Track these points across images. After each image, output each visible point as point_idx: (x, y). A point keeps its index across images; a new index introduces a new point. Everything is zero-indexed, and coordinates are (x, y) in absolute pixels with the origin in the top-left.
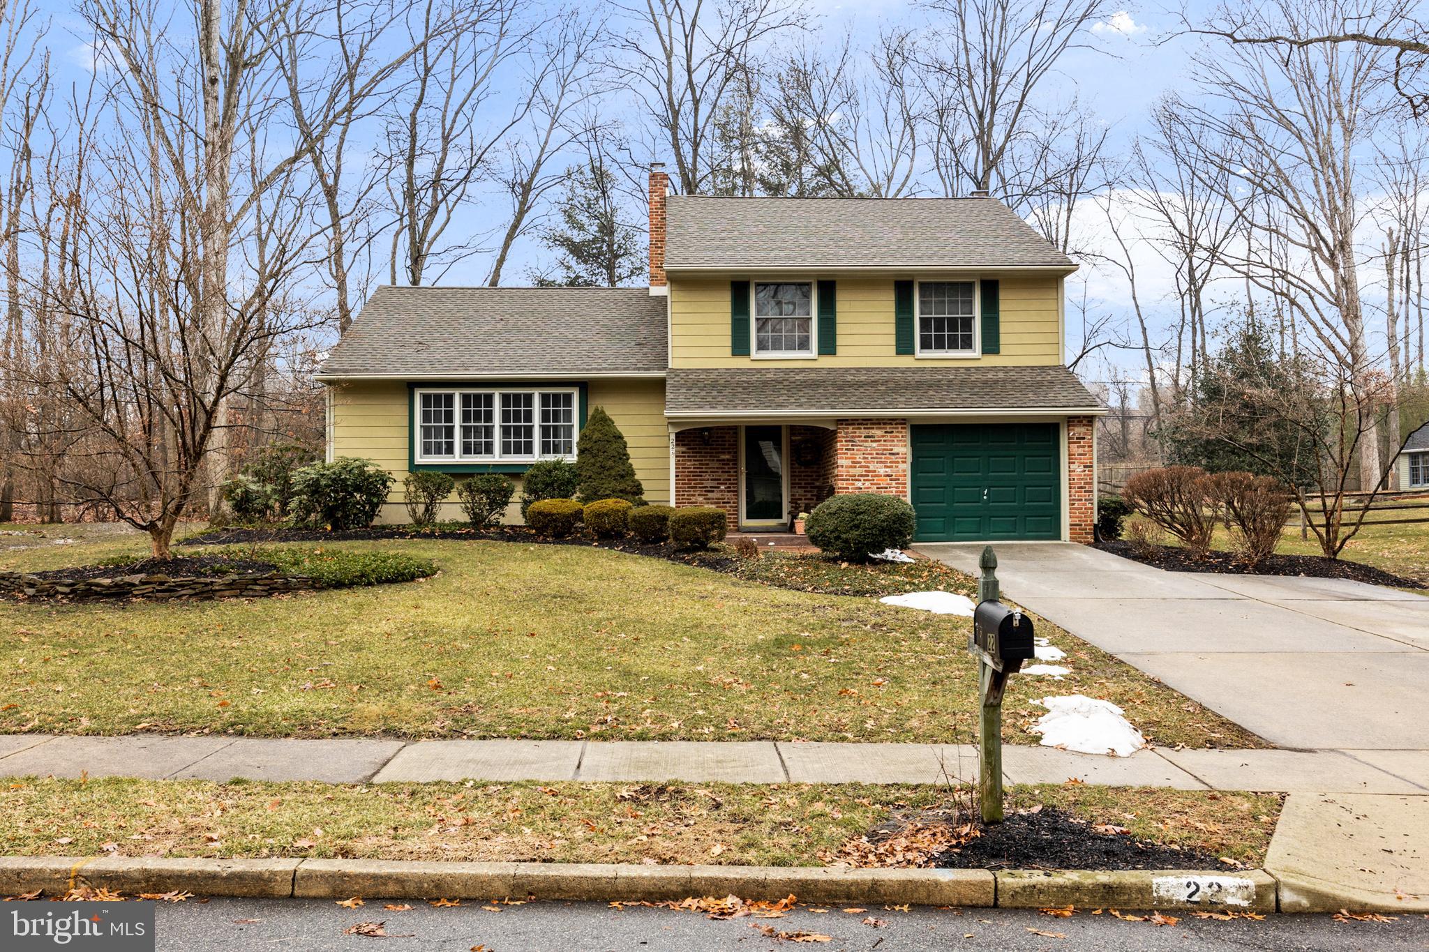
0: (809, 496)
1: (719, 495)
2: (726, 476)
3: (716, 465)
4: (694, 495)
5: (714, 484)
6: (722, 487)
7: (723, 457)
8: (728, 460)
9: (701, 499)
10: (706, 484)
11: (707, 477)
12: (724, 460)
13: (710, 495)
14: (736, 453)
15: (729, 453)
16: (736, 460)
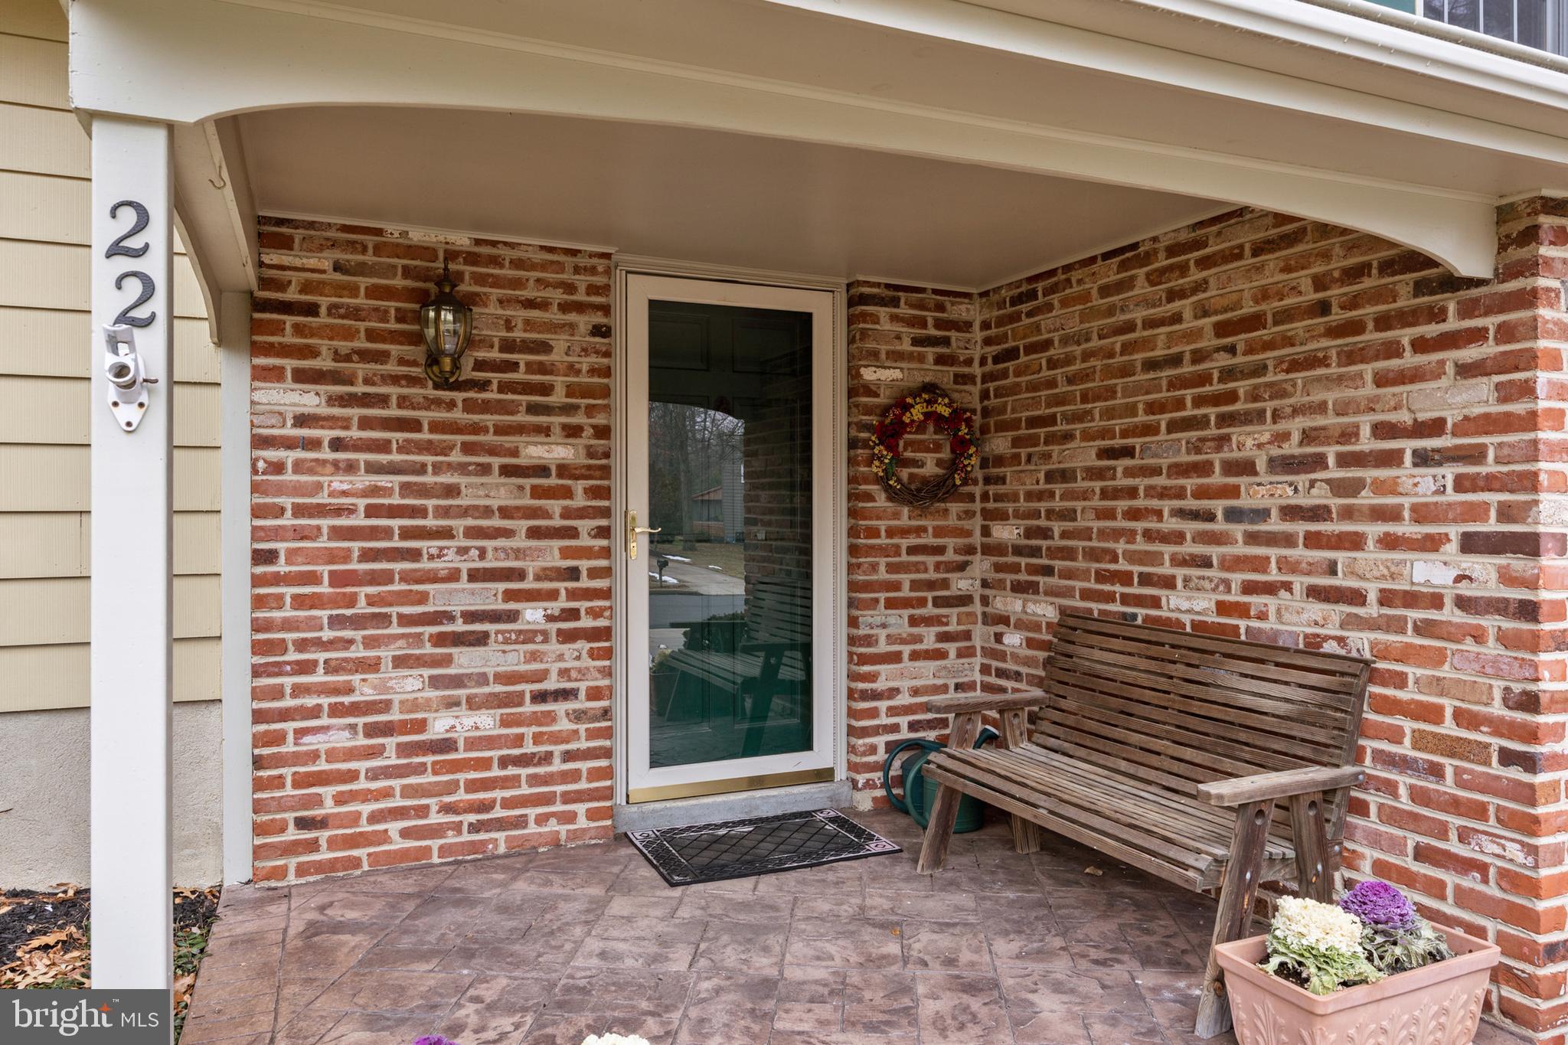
0: (929, 642)
1: (514, 660)
2: (551, 553)
3: (502, 493)
4: (373, 666)
5: (489, 596)
6: (533, 615)
7: (535, 452)
8: (564, 470)
9: (410, 684)
10: (440, 597)
11: (451, 560)
12: (542, 470)
13: (466, 660)
14: (603, 432)
15: (573, 432)
16: (606, 472)
